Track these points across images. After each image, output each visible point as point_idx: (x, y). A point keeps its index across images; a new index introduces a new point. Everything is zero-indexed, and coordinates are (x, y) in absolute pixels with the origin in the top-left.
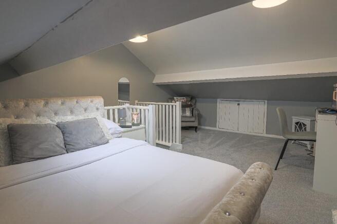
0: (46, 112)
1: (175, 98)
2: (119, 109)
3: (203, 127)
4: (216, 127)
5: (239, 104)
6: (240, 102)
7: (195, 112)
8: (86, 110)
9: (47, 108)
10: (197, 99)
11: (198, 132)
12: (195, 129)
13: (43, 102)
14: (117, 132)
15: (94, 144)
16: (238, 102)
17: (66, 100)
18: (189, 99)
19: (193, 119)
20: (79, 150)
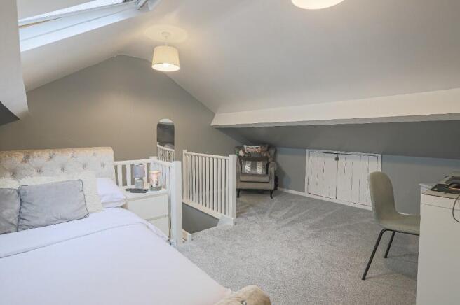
0: (24, 169)
1: (245, 146)
2: (132, 165)
3: (286, 190)
4: (304, 191)
5: (337, 159)
6: (339, 156)
7: (272, 169)
8: (85, 166)
9: (26, 164)
10: (278, 149)
11: (274, 198)
12: (269, 192)
13: (22, 157)
14: (115, 200)
15: (62, 219)
16: (336, 156)
17: (57, 153)
18: (266, 149)
19: (266, 179)
20: (35, 227)
